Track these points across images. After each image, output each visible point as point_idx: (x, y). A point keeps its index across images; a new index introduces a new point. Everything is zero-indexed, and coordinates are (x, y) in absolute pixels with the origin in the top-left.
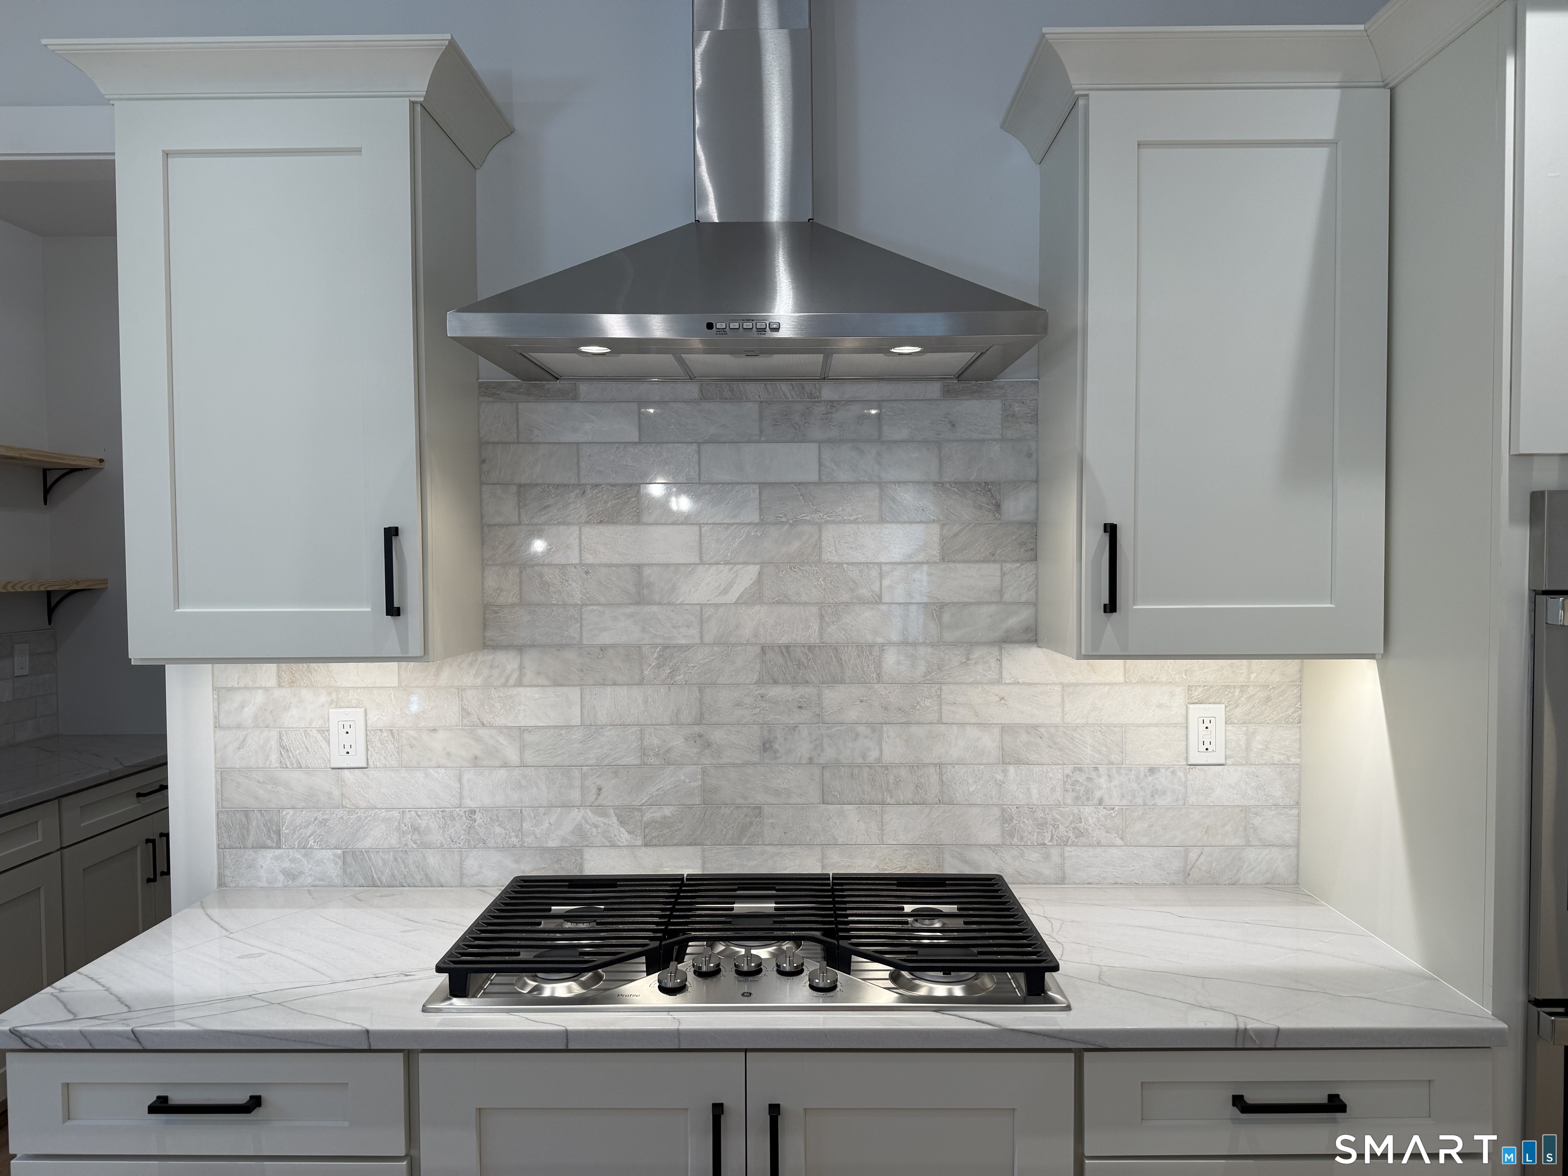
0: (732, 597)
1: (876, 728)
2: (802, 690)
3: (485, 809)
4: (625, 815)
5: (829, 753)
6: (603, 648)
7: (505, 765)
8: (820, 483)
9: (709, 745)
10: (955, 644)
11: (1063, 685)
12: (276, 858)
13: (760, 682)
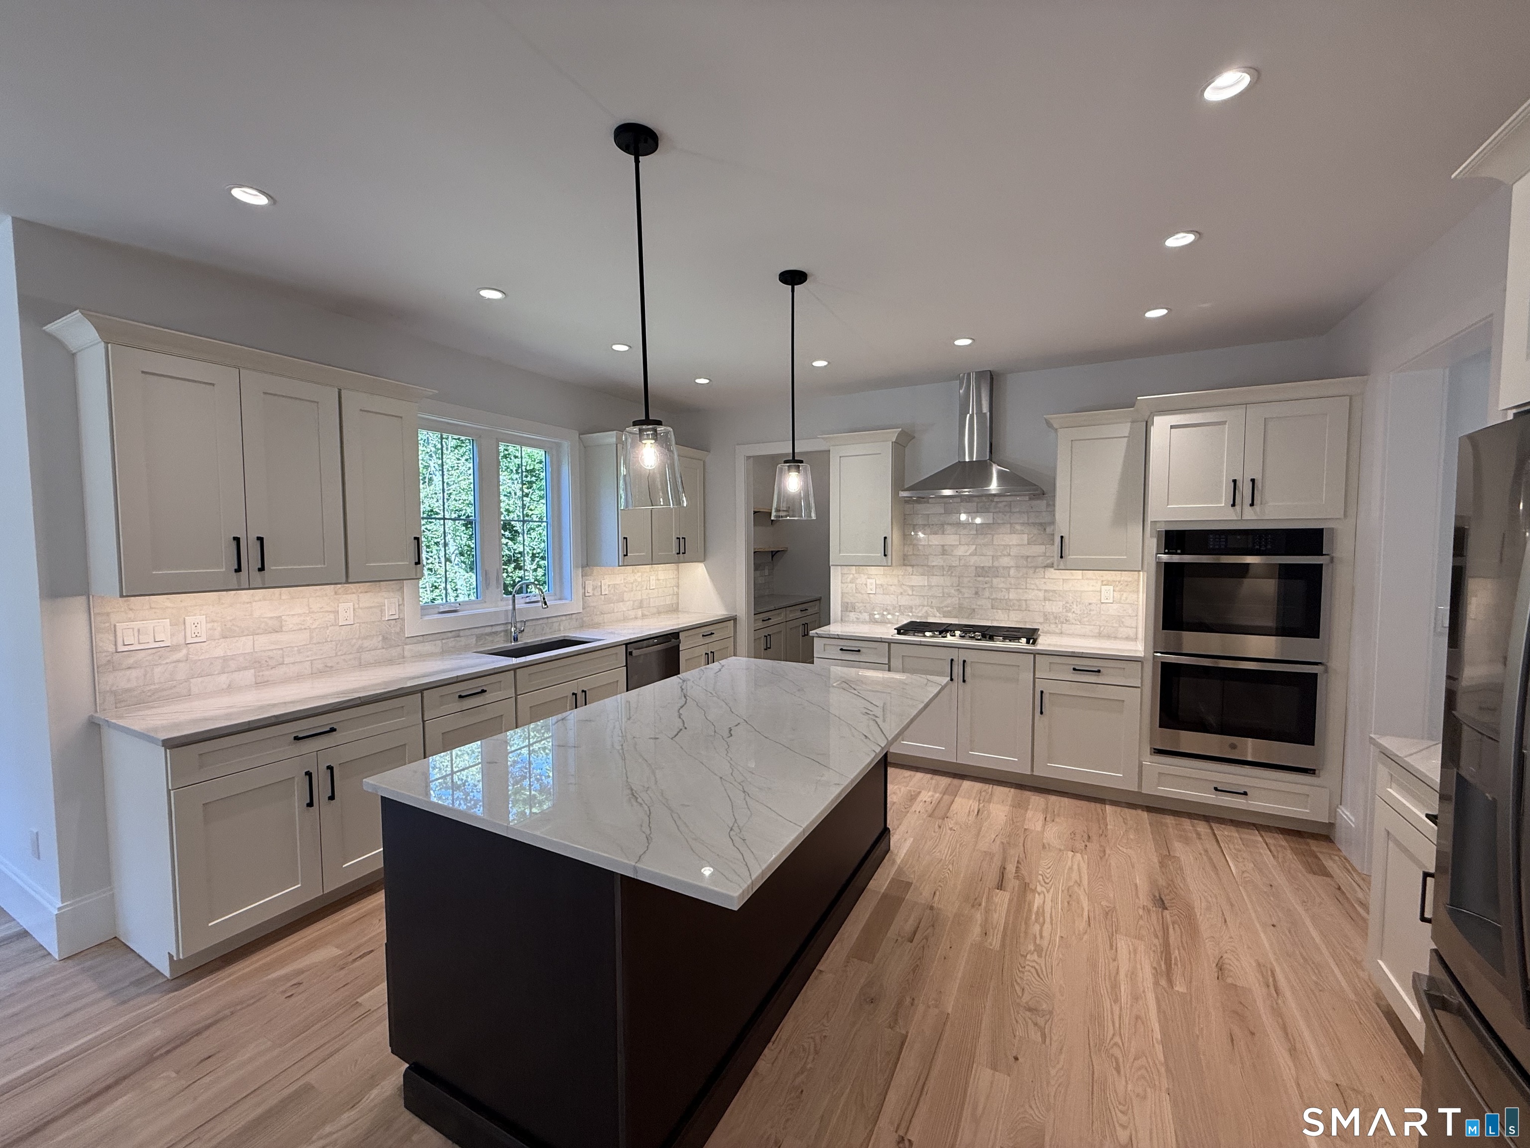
0: (968, 554)
2: (987, 579)
5: (994, 596)
7: (908, 595)
8: (993, 524)
9: (961, 592)
10: (1031, 567)
13: (975, 576)
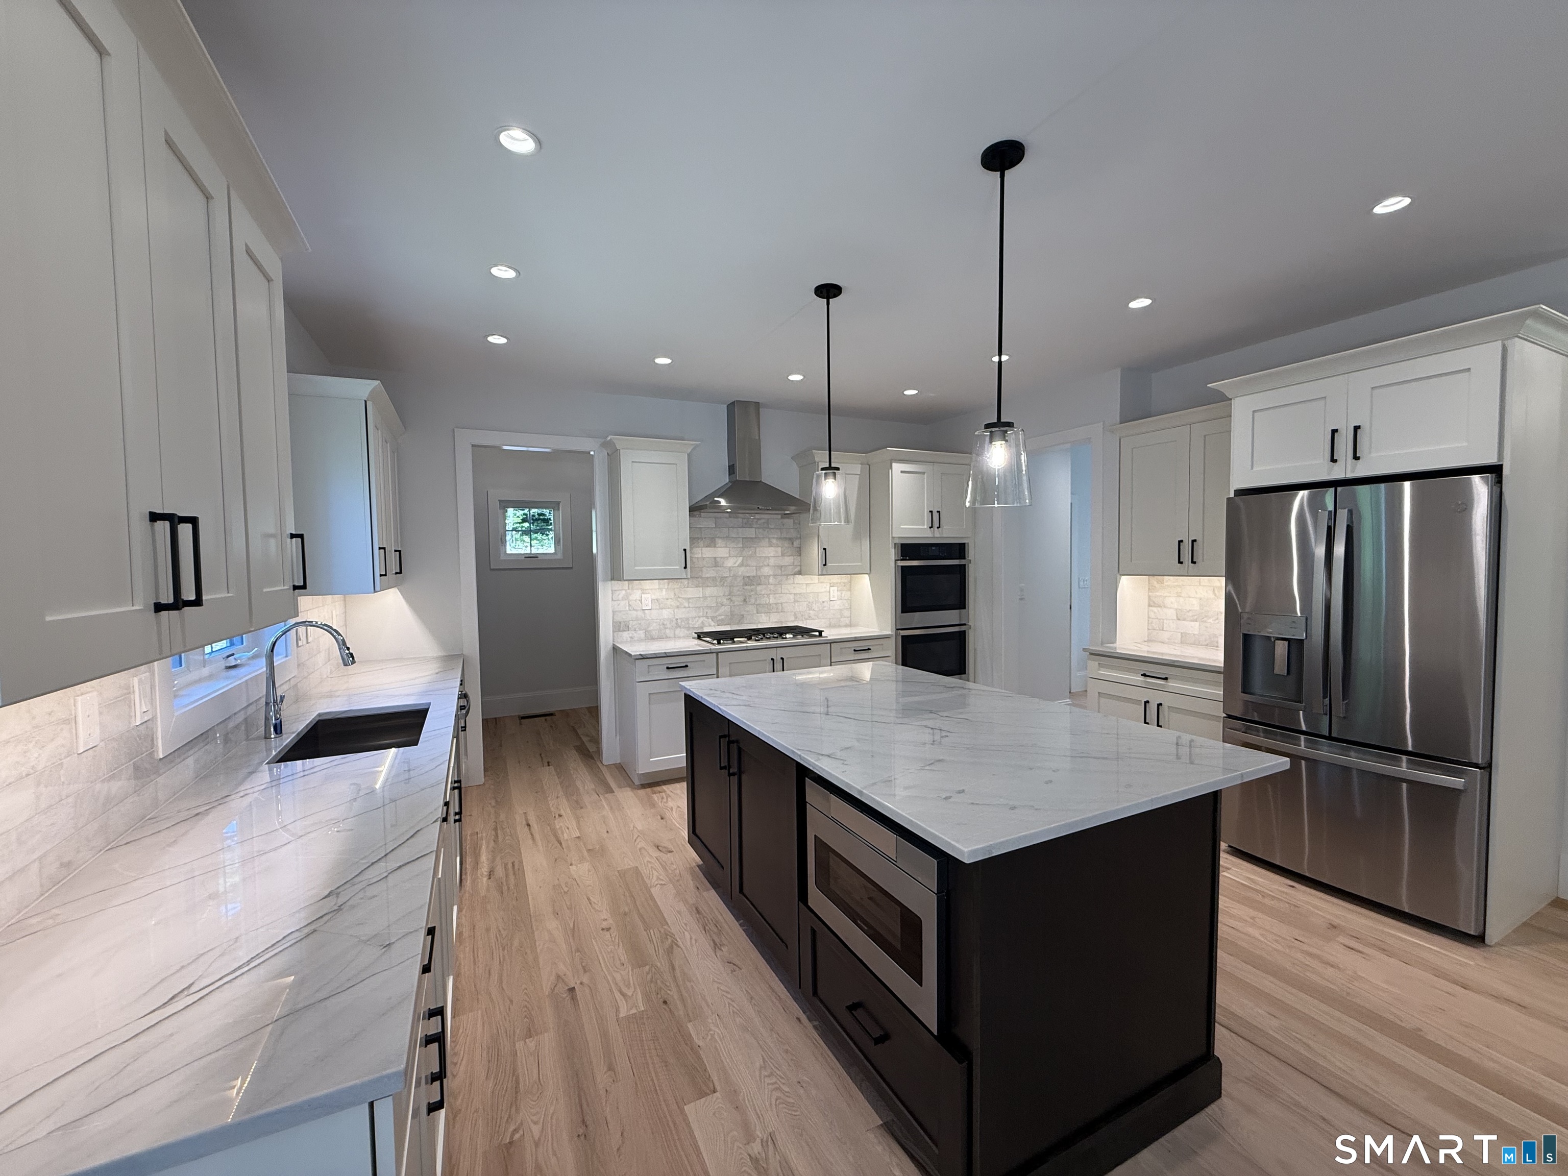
0: (736, 565)
1: (768, 595)
3: (680, 619)
4: (713, 618)
6: (708, 578)
9: (732, 600)
11: (806, 584)
12: (629, 634)
13: (743, 585)
